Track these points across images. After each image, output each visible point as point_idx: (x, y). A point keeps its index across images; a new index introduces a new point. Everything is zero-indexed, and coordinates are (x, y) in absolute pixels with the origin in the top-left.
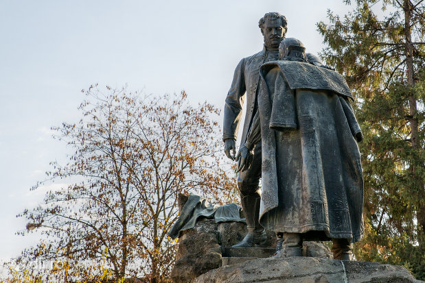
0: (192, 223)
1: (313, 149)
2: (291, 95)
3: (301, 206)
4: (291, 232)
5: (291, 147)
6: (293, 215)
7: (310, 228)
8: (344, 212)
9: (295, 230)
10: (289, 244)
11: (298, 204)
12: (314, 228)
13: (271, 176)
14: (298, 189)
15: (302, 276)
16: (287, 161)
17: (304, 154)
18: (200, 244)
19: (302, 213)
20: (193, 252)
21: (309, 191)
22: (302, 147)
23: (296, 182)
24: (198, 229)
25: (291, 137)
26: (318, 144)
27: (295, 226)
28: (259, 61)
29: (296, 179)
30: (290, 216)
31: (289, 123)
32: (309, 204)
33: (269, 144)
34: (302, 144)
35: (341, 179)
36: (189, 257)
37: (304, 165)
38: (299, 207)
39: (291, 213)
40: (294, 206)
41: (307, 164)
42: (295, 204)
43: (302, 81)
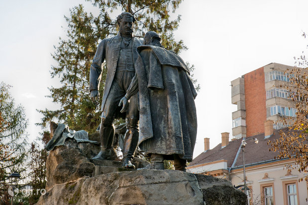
0: (62, 141)
1: (175, 103)
2: (160, 68)
3: (167, 138)
4: (160, 153)
5: (159, 100)
6: (161, 143)
7: (174, 152)
8: (189, 143)
9: (163, 153)
10: (157, 161)
11: (165, 137)
12: (177, 152)
13: (147, 117)
14: (164, 127)
15: (176, 182)
16: (156, 109)
17: (169, 105)
18: (72, 155)
19: (168, 143)
20: (68, 161)
21: (173, 129)
22: (168, 101)
23: (163, 122)
24: (67, 145)
25: (159, 94)
26: (178, 100)
27: (163, 150)
28: (118, 42)
29: (163, 121)
30: (159, 144)
31: (160, 85)
32: (174, 138)
33: (145, 97)
34: (168, 99)
35: (187, 123)
36: (66, 164)
37: (170, 112)
38: (166, 139)
39: (160, 142)
40: (162, 138)
41: (172, 112)
42: (162, 136)
43: (167, 60)
